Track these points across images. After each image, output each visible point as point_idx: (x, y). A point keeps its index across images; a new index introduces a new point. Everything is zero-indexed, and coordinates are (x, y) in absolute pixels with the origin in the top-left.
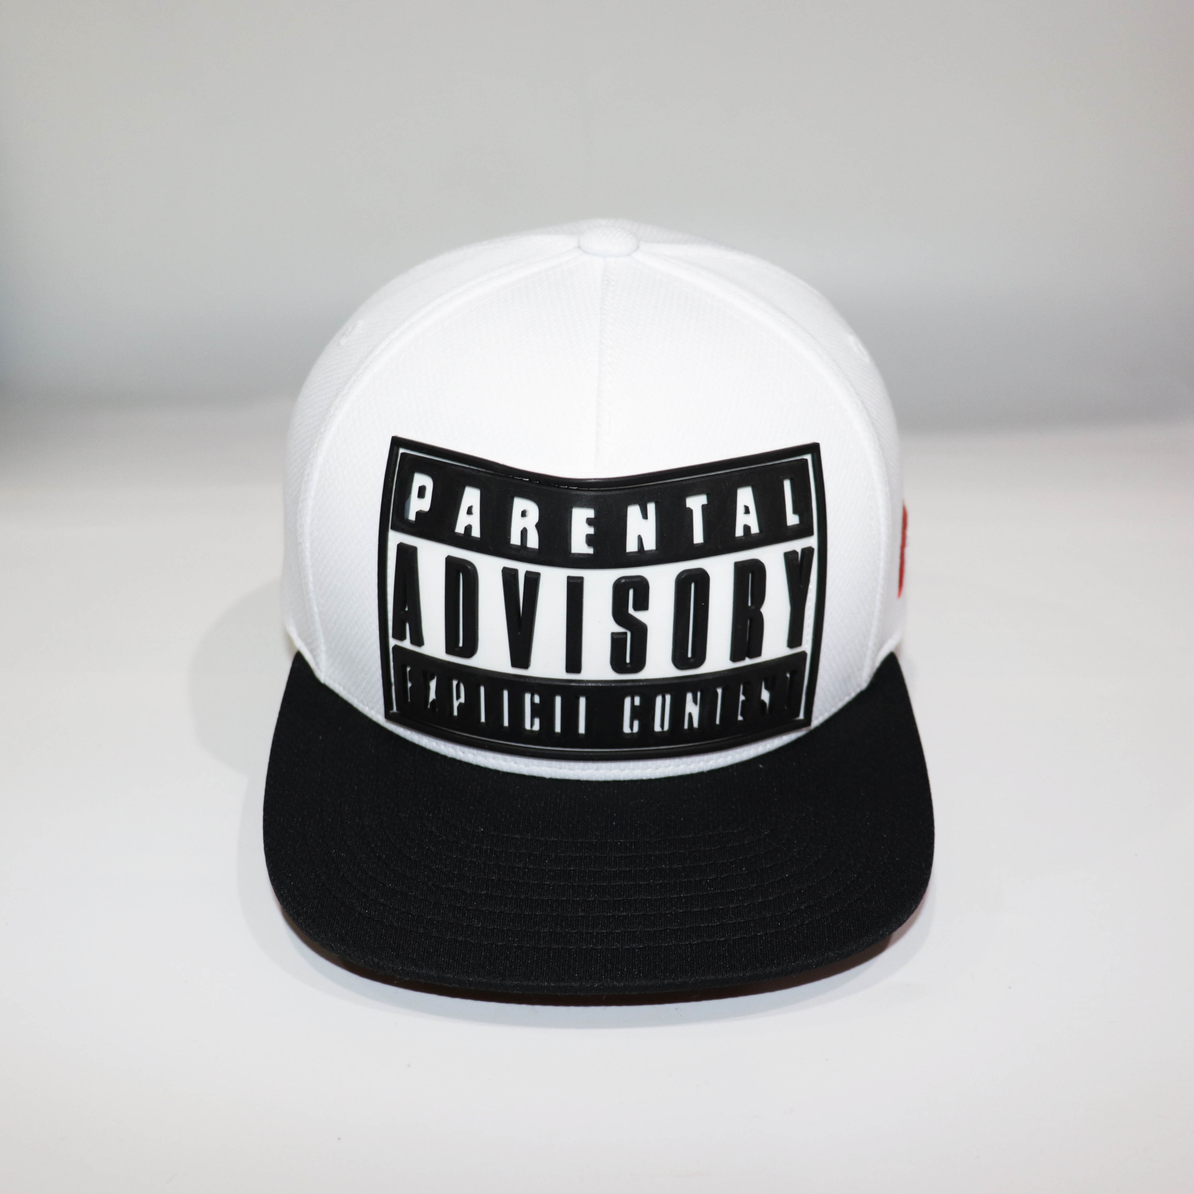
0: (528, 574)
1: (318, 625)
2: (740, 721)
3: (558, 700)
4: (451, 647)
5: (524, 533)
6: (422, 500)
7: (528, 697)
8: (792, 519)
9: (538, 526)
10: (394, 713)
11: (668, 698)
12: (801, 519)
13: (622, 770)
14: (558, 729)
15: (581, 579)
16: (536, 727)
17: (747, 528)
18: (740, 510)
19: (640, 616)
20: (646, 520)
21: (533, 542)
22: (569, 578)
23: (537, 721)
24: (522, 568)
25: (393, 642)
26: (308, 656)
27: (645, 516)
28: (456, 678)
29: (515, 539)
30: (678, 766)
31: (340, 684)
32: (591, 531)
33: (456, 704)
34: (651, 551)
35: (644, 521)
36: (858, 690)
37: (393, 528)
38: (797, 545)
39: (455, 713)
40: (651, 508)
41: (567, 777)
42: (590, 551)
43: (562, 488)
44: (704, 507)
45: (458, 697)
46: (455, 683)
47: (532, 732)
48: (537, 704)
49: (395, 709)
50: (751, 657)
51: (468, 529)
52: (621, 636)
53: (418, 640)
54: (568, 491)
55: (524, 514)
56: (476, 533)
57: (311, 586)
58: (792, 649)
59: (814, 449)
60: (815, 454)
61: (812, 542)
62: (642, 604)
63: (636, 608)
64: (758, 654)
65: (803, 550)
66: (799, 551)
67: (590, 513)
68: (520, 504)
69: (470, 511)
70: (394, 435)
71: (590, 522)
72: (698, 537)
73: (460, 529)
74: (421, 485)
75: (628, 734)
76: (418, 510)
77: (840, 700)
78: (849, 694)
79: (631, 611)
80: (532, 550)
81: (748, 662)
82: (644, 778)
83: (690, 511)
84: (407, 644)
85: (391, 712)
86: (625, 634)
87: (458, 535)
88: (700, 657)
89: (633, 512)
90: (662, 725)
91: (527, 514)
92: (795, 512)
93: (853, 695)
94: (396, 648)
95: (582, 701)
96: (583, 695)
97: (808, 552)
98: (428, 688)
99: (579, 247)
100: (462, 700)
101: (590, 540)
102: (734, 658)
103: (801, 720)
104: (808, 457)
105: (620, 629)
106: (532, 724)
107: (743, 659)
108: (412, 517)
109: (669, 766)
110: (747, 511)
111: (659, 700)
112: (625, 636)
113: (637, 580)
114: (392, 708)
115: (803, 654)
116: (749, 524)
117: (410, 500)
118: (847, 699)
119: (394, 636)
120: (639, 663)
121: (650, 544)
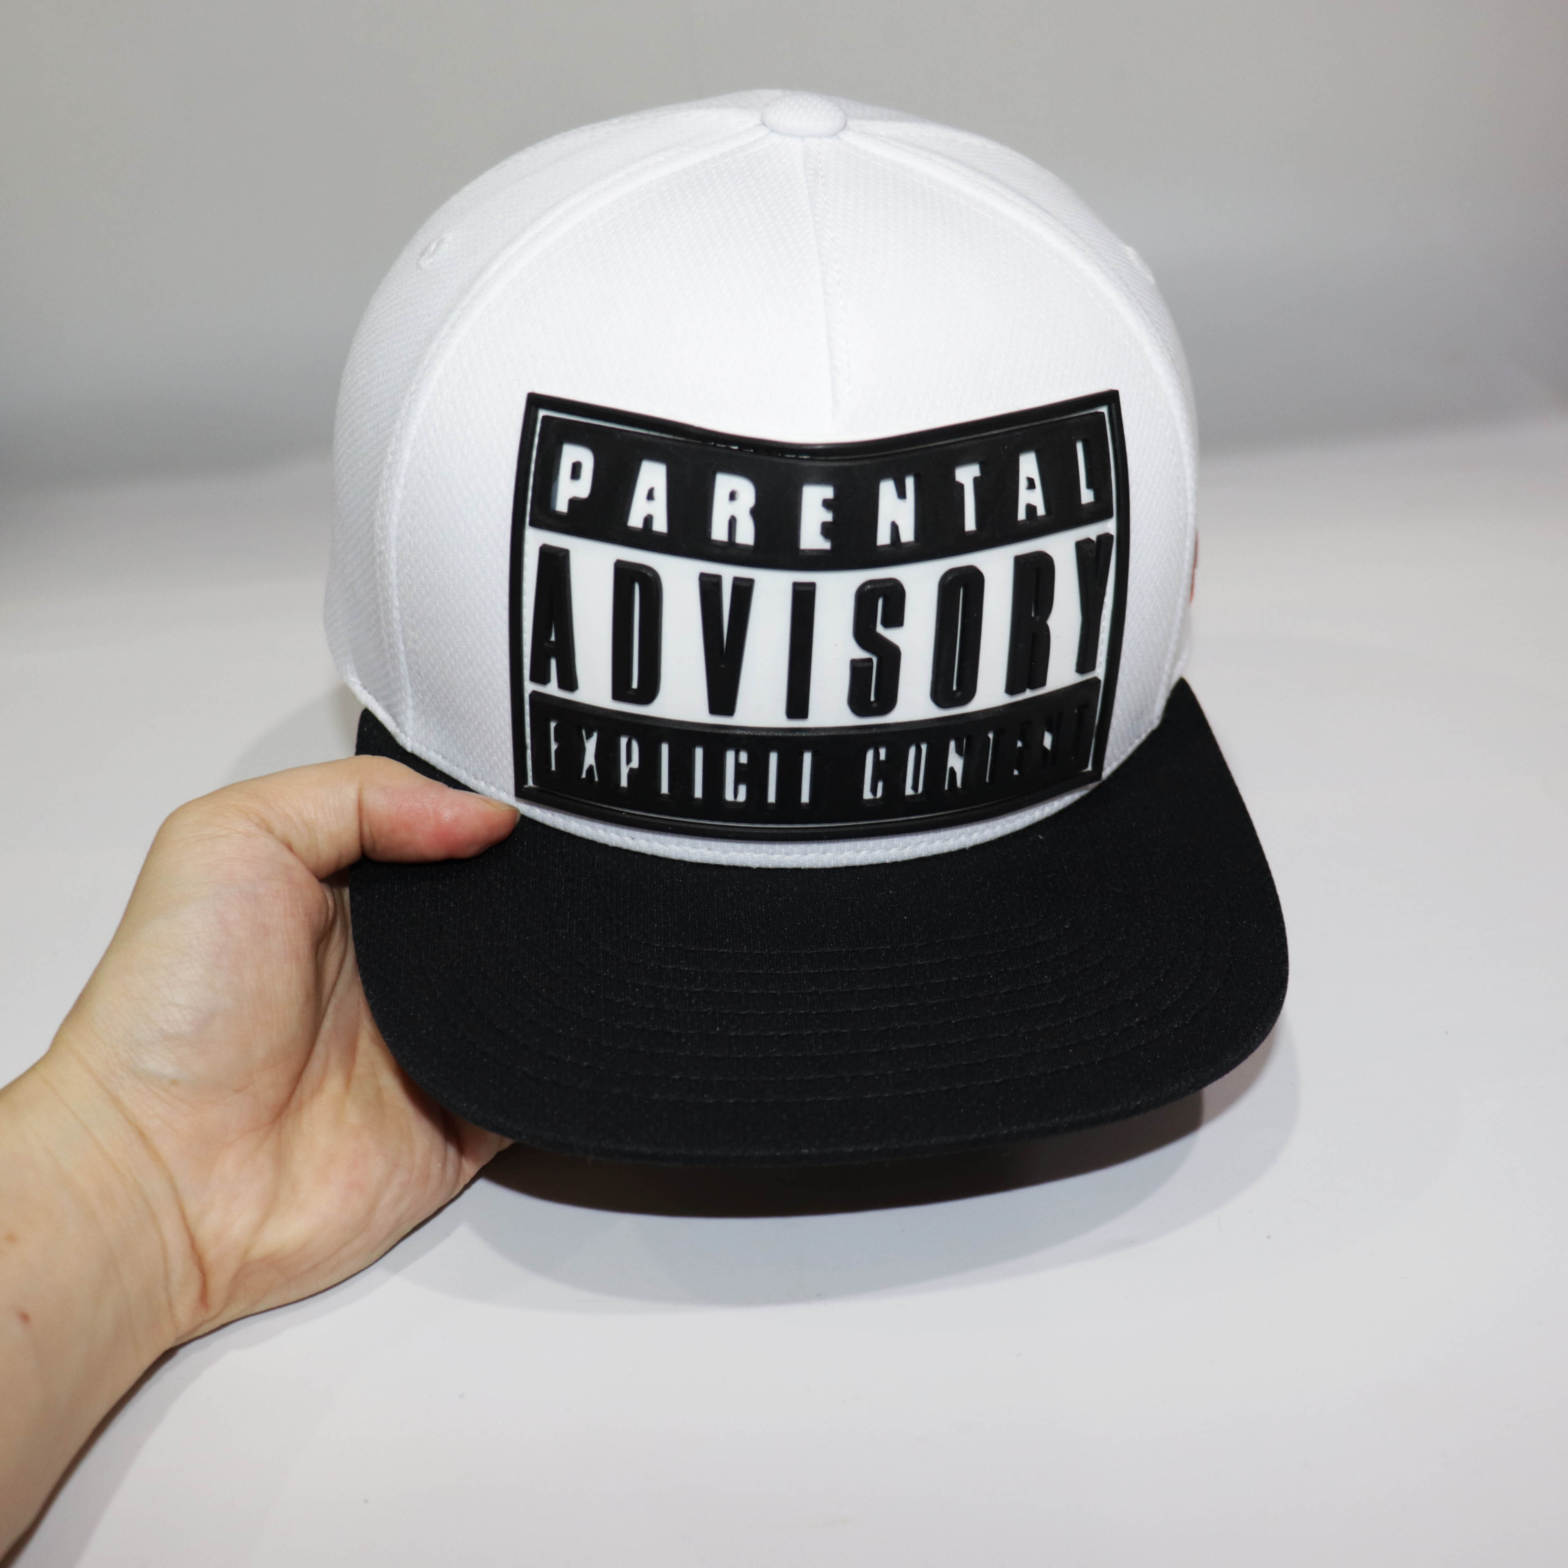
0: (736, 580)
1: (404, 669)
2: (1016, 776)
3: (773, 758)
4: (620, 690)
5: (732, 523)
6: (576, 483)
7: (730, 756)
8: (1087, 496)
9: (755, 512)
10: (530, 789)
11: (924, 747)
12: (1096, 496)
13: (859, 851)
14: (772, 798)
15: (812, 585)
16: (742, 797)
17: (1031, 509)
18: (1023, 484)
19: (891, 635)
20: (903, 500)
21: (746, 535)
22: (795, 585)
23: (743, 789)
24: (728, 573)
25: (529, 687)
26: (382, 715)
27: (902, 494)
28: (625, 734)
29: (719, 533)
30: (932, 842)
31: (437, 752)
32: (828, 517)
33: (624, 771)
34: (909, 543)
35: (900, 502)
36: (1149, 730)
37: (533, 524)
38: (1092, 532)
39: (624, 783)
40: (910, 483)
41: (782, 866)
42: (826, 545)
43: (789, 458)
44: (976, 481)
45: (629, 760)
46: (624, 741)
47: (735, 804)
48: (743, 765)
49: (530, 783)
50: (1033, 687)
51: (648, 520)
52: (866, 665)
53: (569, 681)
54: (796, 462)
55: (733, 496)
56: (660, 525)
57: (396, 614)
58: (1083, 675)
59: (1111, 398)
60: (1113, 405)
61: (1110, 526)
62: (895, 618)
63: (887, 624)
64: (1043, 683)
65: (1099, 538)
66: (1094, 538)
67: (828, 492)
68: (724, 483)
69: (650, 496)
70: (530, 391)
71: (827, 504)
72: (970, 524)
73: (635, 521)
74: (575, 460)
75: (869, 801)
76: (570, 496)
77: (1130, 744)
78: (1139, 736)
79: (880, 629)
80: (745, 547)
81: (1029, 694)
82: (888, 861)
83: (961, 487)
84: (552, 689)
85: (526, 786)
86: (870, 660)
87: (633, 531)
88: (968, 690)
89: (887, 489)
90: (915, 787)
91: (737, 496)
92: (1089, 486)
93: (1144, 736)
94: (534, 695)
95: (807, 758)
96: (808, 749)
97: (1104, 539)
98: (582, 750)
99: (763, 124)
100: (635, 764)
101: (827, 530)
102: (1012, 688)
103: (1089, 772)
104: (1104, 410)
105: (862, 654)
106: (736, 794)
107: (1023, 691)
108: (562, 506)
109: (922, 842)
110: (1031, 485)
111: (912, 751)
112: (870, 663)
113: (888, 584)
114: (526, 782)
115: (1096, 681)
116: (1033, 503)
117: (558, 482)
118: (1137, 742)
119: (533, 679)
120: (888, 701)
121: (907, 535)
